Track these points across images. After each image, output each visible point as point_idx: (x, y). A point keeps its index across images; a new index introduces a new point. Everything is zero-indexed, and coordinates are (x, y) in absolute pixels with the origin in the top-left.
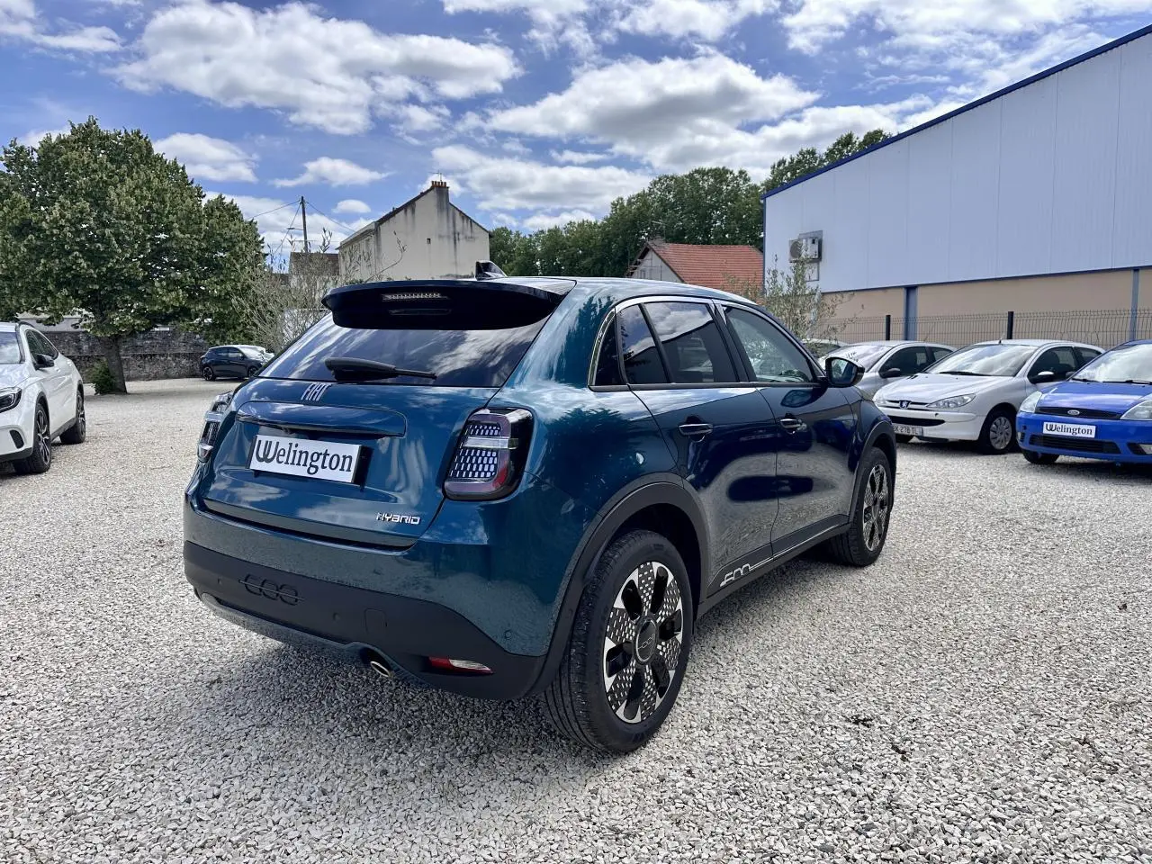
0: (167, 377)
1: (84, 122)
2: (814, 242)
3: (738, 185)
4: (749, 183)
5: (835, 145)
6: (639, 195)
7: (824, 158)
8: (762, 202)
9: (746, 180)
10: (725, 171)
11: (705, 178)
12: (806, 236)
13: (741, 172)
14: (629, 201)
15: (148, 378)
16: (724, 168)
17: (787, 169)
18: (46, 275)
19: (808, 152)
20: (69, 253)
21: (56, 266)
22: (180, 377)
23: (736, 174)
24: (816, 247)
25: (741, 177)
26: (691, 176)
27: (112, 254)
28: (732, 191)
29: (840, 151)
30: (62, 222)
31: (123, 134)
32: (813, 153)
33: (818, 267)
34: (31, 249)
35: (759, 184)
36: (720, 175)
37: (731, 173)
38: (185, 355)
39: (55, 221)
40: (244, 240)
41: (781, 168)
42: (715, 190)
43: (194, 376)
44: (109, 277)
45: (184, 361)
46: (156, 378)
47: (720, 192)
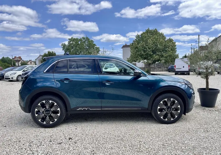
0: (162, 71)
1: (147, 29)
15: (159, 71)
18: (138, 54)
20: (141, 51)
21: (139, 53)
22: (165, 71)
27: (147, 50)
30: (140, 46)
31: (153, 30)
34: (136, 51)
38: (166, 67)
39: (139, 46)
40: (171, 46)
43: (167, 71)
44: (147, 54)
45: (166, 68)
46: (161, 71)
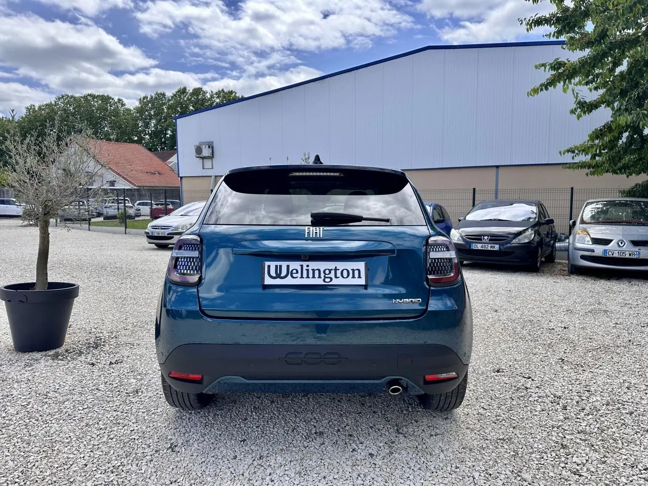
2: (209, 147)
3: (118, 106)
4: (125, 107)
5: (177, 92)
6: (47, 105)
7: (170, 98)
8: (174, 121)
9: (123, 105)
10: (108, 98)
11: (95, 100)
12: (205, 143)
13: (119, 100)
14: (40, 108)
16: (108, 96)
17: (149, 102)
19: (161, 94)
23: (116, 100)
24: (210, 150)
25: (119, 103)
26: (85, 97)
28: (114, 109)
29: (180, 96)
32: (164, 95)
33: (212, 161)
35: (132, 108)
36: (106, 99)
37: (113, 99)
41: (145, 101)
42: (103, 109)
47: (106, 110)
